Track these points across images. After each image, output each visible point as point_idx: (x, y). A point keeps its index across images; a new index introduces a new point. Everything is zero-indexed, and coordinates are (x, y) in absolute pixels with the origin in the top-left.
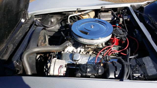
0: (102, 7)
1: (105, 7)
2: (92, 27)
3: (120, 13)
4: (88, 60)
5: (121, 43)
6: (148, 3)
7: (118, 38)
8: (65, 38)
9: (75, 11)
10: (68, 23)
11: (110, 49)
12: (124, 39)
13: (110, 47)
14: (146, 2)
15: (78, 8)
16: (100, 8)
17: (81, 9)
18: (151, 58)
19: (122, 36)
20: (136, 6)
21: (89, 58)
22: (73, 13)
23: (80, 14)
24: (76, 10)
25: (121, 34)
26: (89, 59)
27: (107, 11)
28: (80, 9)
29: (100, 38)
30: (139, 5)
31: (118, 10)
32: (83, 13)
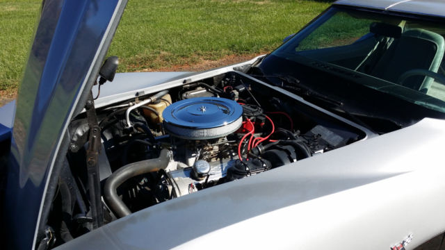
0: (185, 82)
1: (190, 80)
2: (204, 110)
3: (223, 85)
4: (220, 171)
5: (260, 126)
6: (260, 60)
7: (252, 118)
8: (154, 147)
9: (132, 100)
10: (127, 125)
11: (252, 137)
12: (262, 118)
13: (250, 135)
14: (256, 59)
15: (139, 91)
16: (182, 84)
17: (146, 93)
18: (324, 125)
19: (258, 114)
20: (241, 68)
21: (222, 166)
22: (131, 104)
23: (147, 101)
24: (134, 96)
25: (253, 112)
26: (222, 168)
27: (194, 86)
28: (143, 92)
29: (225, 123)
30: (247, 65)
31: (215, 81)
32: (153, 98)
